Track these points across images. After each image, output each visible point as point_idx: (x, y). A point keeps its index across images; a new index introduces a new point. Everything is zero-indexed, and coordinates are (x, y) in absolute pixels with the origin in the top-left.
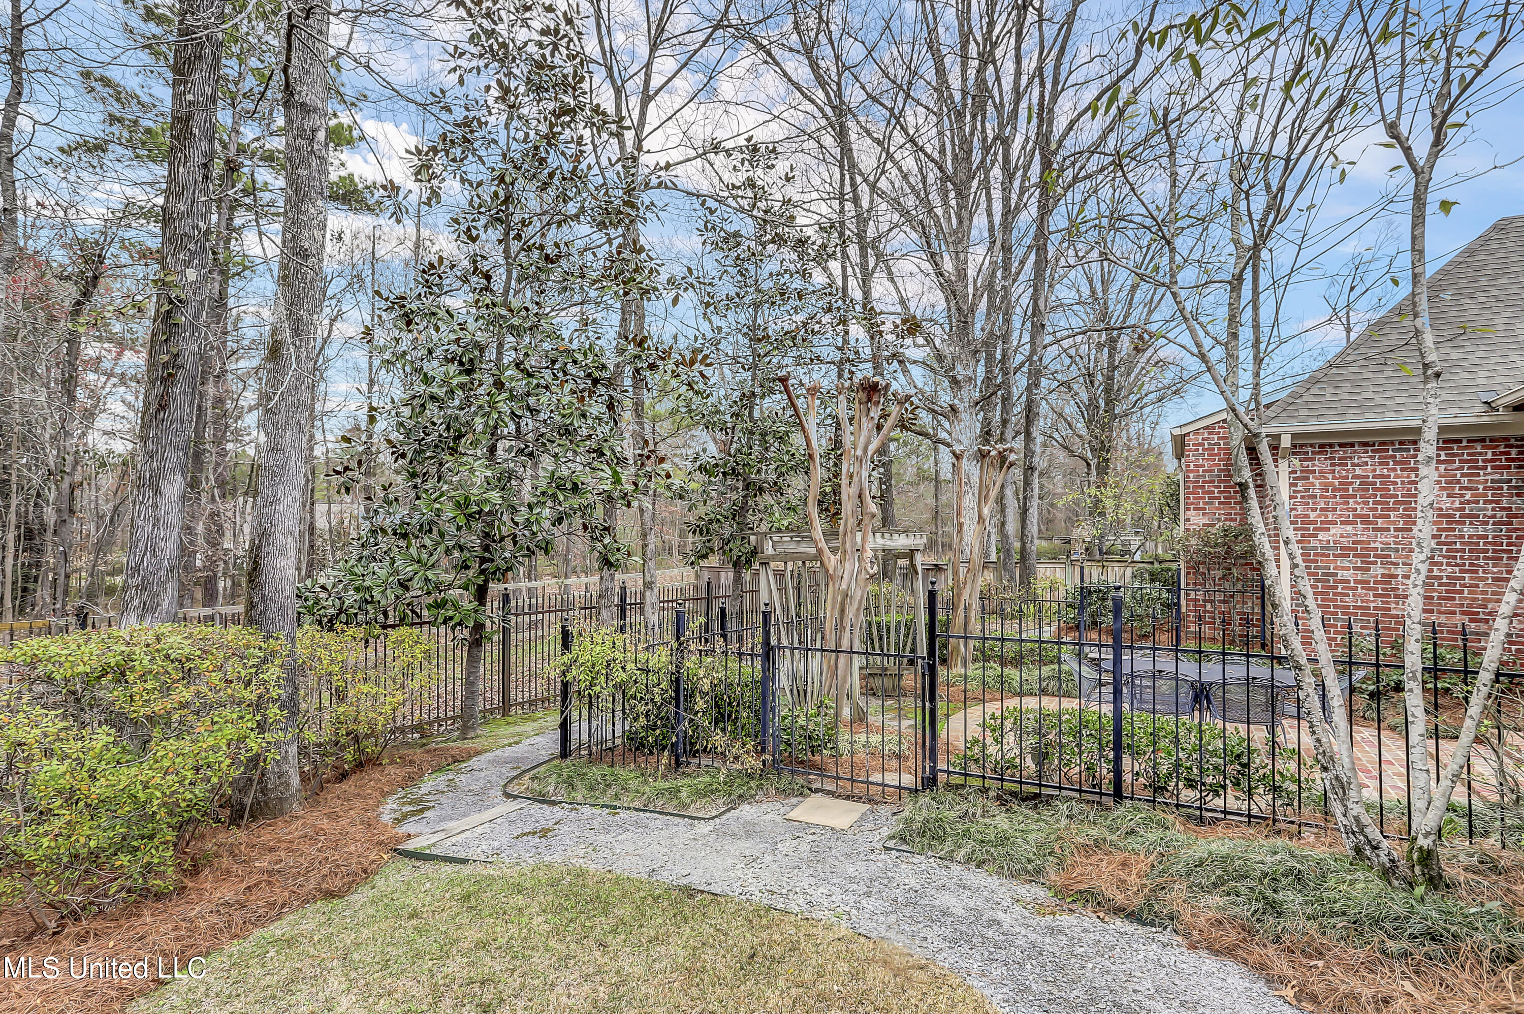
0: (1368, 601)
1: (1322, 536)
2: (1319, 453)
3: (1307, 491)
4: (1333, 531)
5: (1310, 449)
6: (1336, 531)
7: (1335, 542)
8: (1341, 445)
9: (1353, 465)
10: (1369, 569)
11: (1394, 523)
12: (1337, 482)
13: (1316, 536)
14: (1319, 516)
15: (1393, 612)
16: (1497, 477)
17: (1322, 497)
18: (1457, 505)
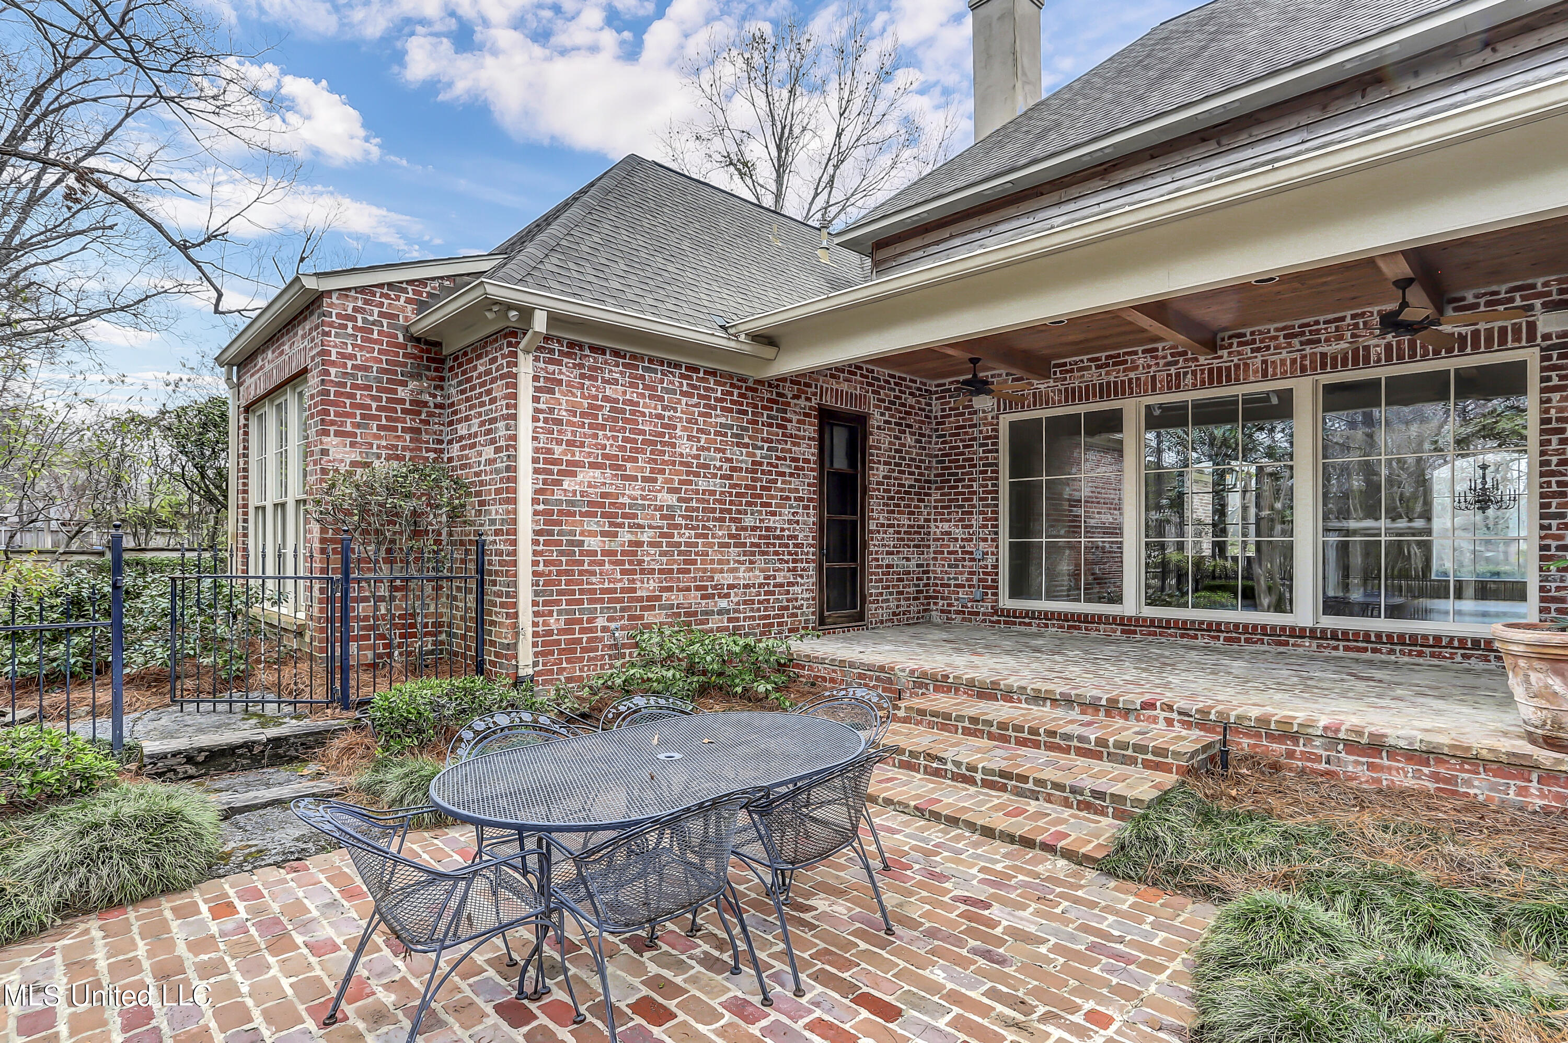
0: (615, 581)
1: (567, 483)
2: (568, 355)
3: (551, 410)
4: (580, 478)
5: (556, 346)
6: (586, 476)
7: (583, 494)
8: (593, 349)
9: (605, 381)
10: (615, 535)
11: (642, 469)
12: (585, 403)
13: (559, 483)
14: (564, 453)
15: (639, 594)
16: (723, 420)
17: (570, 423)
18: (695, 452)
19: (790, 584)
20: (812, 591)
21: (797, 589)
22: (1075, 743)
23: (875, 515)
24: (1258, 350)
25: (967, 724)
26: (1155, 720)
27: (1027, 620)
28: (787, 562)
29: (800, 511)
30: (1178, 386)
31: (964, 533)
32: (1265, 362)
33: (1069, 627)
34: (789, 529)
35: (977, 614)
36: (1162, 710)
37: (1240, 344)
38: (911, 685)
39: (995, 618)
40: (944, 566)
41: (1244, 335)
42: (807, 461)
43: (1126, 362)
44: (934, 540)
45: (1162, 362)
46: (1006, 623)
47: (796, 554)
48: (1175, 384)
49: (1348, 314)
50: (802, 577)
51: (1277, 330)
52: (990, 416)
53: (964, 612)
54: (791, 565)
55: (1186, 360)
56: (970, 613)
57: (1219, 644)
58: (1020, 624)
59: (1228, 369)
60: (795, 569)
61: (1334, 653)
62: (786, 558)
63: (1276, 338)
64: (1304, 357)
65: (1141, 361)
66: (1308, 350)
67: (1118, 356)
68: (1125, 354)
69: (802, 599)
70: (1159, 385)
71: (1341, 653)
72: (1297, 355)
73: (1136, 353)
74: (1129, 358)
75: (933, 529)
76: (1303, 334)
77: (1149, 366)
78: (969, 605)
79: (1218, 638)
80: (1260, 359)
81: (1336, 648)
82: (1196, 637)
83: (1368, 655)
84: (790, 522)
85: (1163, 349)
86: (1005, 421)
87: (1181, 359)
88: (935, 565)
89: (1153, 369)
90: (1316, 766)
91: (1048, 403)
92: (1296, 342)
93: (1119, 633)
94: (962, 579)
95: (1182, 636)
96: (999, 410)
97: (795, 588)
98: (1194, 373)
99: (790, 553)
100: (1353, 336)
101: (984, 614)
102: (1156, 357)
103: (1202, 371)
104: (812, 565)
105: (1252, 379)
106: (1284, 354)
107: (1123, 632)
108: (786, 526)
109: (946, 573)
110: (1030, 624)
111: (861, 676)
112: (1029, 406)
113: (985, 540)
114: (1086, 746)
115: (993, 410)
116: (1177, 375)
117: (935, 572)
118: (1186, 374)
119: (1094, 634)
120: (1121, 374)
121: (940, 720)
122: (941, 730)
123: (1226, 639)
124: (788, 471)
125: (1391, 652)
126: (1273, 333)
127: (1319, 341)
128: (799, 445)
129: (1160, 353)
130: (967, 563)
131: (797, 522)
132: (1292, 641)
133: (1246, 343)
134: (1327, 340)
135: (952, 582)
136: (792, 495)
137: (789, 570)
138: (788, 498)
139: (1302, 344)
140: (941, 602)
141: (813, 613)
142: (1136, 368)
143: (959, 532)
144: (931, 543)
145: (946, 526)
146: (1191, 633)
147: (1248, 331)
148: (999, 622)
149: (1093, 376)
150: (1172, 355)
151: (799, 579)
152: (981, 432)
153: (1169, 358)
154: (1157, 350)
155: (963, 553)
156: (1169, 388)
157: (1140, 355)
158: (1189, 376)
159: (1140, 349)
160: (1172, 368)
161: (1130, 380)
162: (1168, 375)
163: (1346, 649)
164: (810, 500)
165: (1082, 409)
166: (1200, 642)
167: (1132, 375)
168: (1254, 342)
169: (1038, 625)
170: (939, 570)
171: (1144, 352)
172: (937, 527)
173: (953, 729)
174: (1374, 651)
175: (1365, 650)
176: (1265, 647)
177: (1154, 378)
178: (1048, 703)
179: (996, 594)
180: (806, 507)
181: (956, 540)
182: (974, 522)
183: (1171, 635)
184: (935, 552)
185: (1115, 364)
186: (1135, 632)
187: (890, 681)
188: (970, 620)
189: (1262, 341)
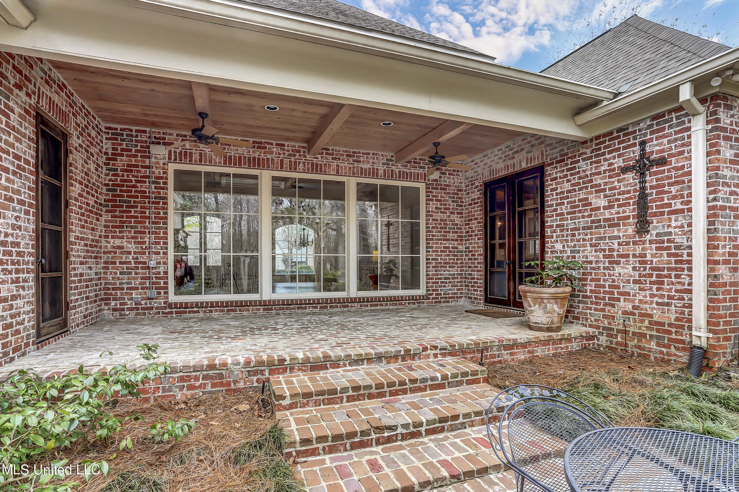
19: (14, 297)
20: (31, 303)
21: (20, 302)
22: (430, 383)
23: (74, 228)
24: (335, 159)
25: (351, 393)
26: (428, 356)
27: (195, 309)
28: (10, 273)
29: (22, 215)
30: (295, 169)
31: (137, 248)
32: (338, 166)
33: (228, 311)
34: (12, 235)
35: (152, 308)
36: (431, 349)
37: (327, 154)
38: (245, 374)
39: (168, 310)
40: (115, 273)
41: (329, 150)
42: (27, 162)
43: (266, 148)
44: (105, 253)
45: (287, 153)
46: (177, 313)
47: (18, 263)
48: (293, 167)
49: (371, 152)
50: (23, 288)
51: (343, 151)
52: (161, 162)
53: (138, 309)
54: (14, 276)
55: (300, 155)
56: (143, 309)
57: (317, 310)
58: (190, 312)
59: (321, 165)
60: (17, 281)
61: (367, 308)
62: (10, 267)
63: (343, 155)
64: (354, 167)
65: (275, 150)
66: (356, 164)
67: (261, 143)
68: (265, 143)
69: (24, 313)
70: (285, 166)
71: (369, 308)
72: (351, 166)
73: (272, 144)
74: (268, 146)
75: (104, 244)
76: (354, 156)
77: (280, 154)
78: (143, 302)
79: (316, 307)
80: (335, 164)
81: (367, 306)
82: (306, 308)
83: (379, 307)
84: (14, 227)
85: (288, 146)
86: (172, 167)
87: (297, 154)
88: (105, 273)
89: (282, 156)
90: (495, 360)
91: (211, 163)
92: (351, 159)
93: (261, 311)
94: (136, 283)
95: (298, 308)
96: (170, 158)
97: (18, 301)
98: (304, 163)
99: (13, 263)
100: (373, 163)
101: (157, 308)
102: (284, 150)
103: (308, 163)
104: (32, 275)
105: (332, 173)
106: (346, 164)
107: (264, 310)
108: (10, 231)
109: (118, 279)
110: (198, 312)
111: (182, 379)
112: (196, 161)
113: (158, 253)
114: (436, 382)
115: (164, 158)
116: (295, 163)
117: (106, 279)
118: (299, 163)
119: (245, 313)
120: (262, 154)
121: (326, 397)
122: (328, 404)
123: (321, 307)
124: (11, 168)
125: (386, 305)
126: (341, 152)
127: (360, 162)
128: (20, 141)
129: (286, 148)
130: (140, 271)
131: (20, 228)
132: (350, 305)
133: (329, 154)
134: (363, 162)
135: (125, 286)
136: (15, 197)
137: (12, 282)
138: (11, 200)
139: (353, 161)
140: (113, 303)
141: (33, 327)
142: (272, 153)
143: (132, 247)
144: (102, 255)
145: (118, 242)
146: (303, 306)
147: (331, 148)
148: (171, 313)
149: (243, 151)
150: (293, 151)
151: (21, 292)
152: (153, 173)
153: (291, 152)
154: (284, 145)
155: (135, 263)
156: (291, 169)
157: (274, 146)
158: (301, 164)
159: (274, 143)
160: (293, 158)
161: (268, 159)
162: (290, 161)
163: (371, 306)
164: (30, 205)
165: (232, 170)
166: (307, 311)
167: (269, 156)
168: (333, 154)
169: (205, 312)
170: (110, 277)
171: (277, 144)
172: (107, 242)
173: (339, 400)
174: (381, 305)
175: (377, 305)
176: (339, 309)
177: (282, 161)
178: (365, 361)
179: (166, 293)
180: (27, 213)
181: (129, 253)
182: (147, 240)
183: (292, 309)
184: (106, 263)
185: (258, 147)
186: (271, 309)
187: (221, 376)
188: (144, 314)
189: (337, 155)
